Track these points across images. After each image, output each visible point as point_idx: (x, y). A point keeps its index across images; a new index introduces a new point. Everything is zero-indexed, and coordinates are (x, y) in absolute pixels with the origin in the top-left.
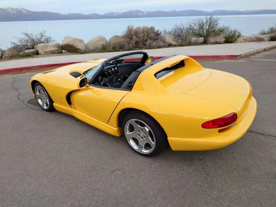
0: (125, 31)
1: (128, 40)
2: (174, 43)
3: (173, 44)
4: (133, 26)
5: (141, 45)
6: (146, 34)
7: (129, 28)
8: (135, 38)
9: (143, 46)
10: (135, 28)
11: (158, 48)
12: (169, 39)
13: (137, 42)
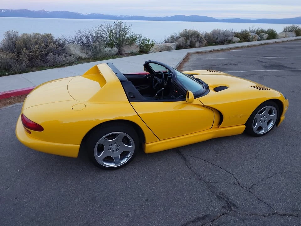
0: (4, 40)
1: (15, 55)
2: (83, 56)
3: (83, 58)
4: (17, 32)
5: (39, 62)
6: (43, 44)
7: (8, 34)
8: (27, 51)
9: (43, 64)
10: (20, 34)
11: (68, 66)
12: (76, 51)
13: (32, 58)
